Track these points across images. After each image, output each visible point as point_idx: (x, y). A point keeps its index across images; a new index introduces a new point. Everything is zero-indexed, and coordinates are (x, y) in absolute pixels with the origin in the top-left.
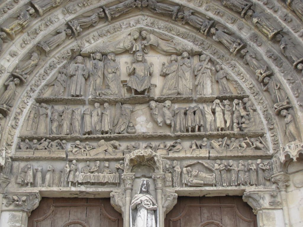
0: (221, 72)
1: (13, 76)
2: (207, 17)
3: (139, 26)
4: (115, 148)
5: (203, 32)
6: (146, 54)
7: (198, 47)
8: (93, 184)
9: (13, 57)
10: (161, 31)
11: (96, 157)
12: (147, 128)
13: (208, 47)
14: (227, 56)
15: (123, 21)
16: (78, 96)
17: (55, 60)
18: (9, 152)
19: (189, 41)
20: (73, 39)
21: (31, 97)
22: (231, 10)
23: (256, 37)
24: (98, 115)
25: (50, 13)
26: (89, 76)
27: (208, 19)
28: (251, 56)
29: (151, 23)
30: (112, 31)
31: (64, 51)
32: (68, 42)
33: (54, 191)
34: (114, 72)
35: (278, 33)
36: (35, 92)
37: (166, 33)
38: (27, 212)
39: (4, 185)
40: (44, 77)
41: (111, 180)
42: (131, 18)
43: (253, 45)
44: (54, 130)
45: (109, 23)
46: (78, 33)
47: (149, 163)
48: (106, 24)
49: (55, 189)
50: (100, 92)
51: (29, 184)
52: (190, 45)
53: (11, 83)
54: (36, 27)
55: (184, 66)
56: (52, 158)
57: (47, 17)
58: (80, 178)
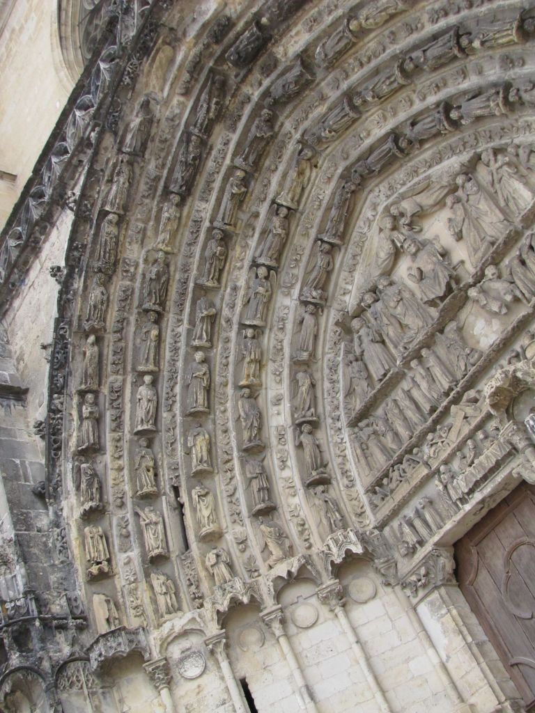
0: (521, 151)
1: (298, 426)
2: (431, 107)
3: (380, 209)
4: (476, 401)
5: (446, 132)
6: (421, 230)
7: (465, 153)
8: (485, 478)
9: (279, 404)
10: (409, 185)
11: (460, 439)
12: (494, 332)
13: (476, 139)
14: (506, 123)
15: (357, 225)
16: (385, 375)
17: (329, 356)
18: (368, 522)
19: (448, 158)
20: (326, 311)
21: (340, 429)
22: (442, 65)
23: (507, 58)
24: (423, 378)
25: (271, 312)
26: (381, 335)
27: (435, 108)
28: (526, 91)
29: (389, 189)
30: (358, 250)
31: (330, 334)
32: (323, 320)
33: (450, 530)
34: (399, 301)
35: (522, 21)
36: (341, 418)
37: (416, 180)
38: (443, 585)
39: (392, 571)
40: (336, 390)
41: (499, 453)
42: (363, 211)
43: (515, 74)
44: (394, 447)
45: (345, 246)
46: (321, 298)
47: (521, 386)
48: (343, 251)
49: (449, 526)
50: (402, 344)
51: (417, 546)
52: (454, 162)
53: (302, 437)
54: (273, 342)
55: (471, 197)
56: (415, 487)
57: (274, 318)
58: (462, 485)
